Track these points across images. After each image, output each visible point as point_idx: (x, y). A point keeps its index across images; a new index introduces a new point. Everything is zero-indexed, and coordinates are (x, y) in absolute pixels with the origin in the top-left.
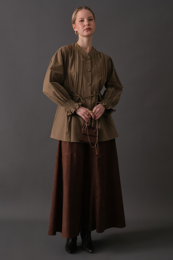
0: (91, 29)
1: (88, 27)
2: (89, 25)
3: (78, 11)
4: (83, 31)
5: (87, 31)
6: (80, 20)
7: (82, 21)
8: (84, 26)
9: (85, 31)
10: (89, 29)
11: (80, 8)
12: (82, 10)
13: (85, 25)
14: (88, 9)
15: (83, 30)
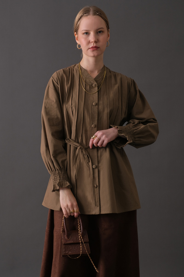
0: (99, 48)
1: (95, 45)
2: (96, 42)
3: (82, 16)
4: (86, 49)
5: (93, 51)
6: (84, 32)
7: (87, 33)
8: (89, 42)
9: (89, 49)
10: (96, 48)
11: (87, 12)
12: (89, 16)
13: (91, 41)
14: (98, 15)
15: (88, 48)
